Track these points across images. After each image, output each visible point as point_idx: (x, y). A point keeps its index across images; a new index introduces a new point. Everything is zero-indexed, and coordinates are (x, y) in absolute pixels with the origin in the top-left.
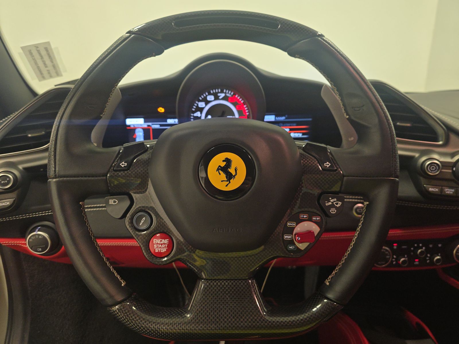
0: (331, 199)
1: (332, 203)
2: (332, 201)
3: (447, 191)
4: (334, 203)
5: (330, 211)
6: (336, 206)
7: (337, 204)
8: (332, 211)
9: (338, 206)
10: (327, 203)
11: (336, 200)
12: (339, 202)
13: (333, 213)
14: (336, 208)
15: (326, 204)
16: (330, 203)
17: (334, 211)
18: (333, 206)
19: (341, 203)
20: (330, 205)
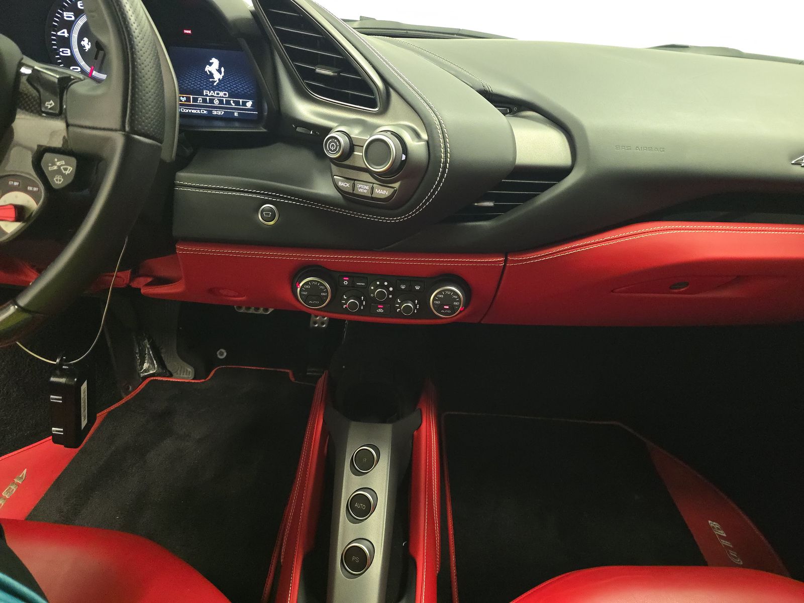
0: (57, 161)
1: (59, 167)
2: (58, 163)
3: (360, 188)
4: (62, 168)
5: (55, 179)
6: (64, 172)
7: (66, 169)
8: (57, 180)
9: (67, 172)
10: (50, 166)
11: (64, 163)
12: (69, 168)
13: (58, 182)
14: (63, 175)
15: (50, 168)
16: (55, 168)
17: (60, 180)
18: (58, 172)
19: (72, 169)
20: (54, 170)
